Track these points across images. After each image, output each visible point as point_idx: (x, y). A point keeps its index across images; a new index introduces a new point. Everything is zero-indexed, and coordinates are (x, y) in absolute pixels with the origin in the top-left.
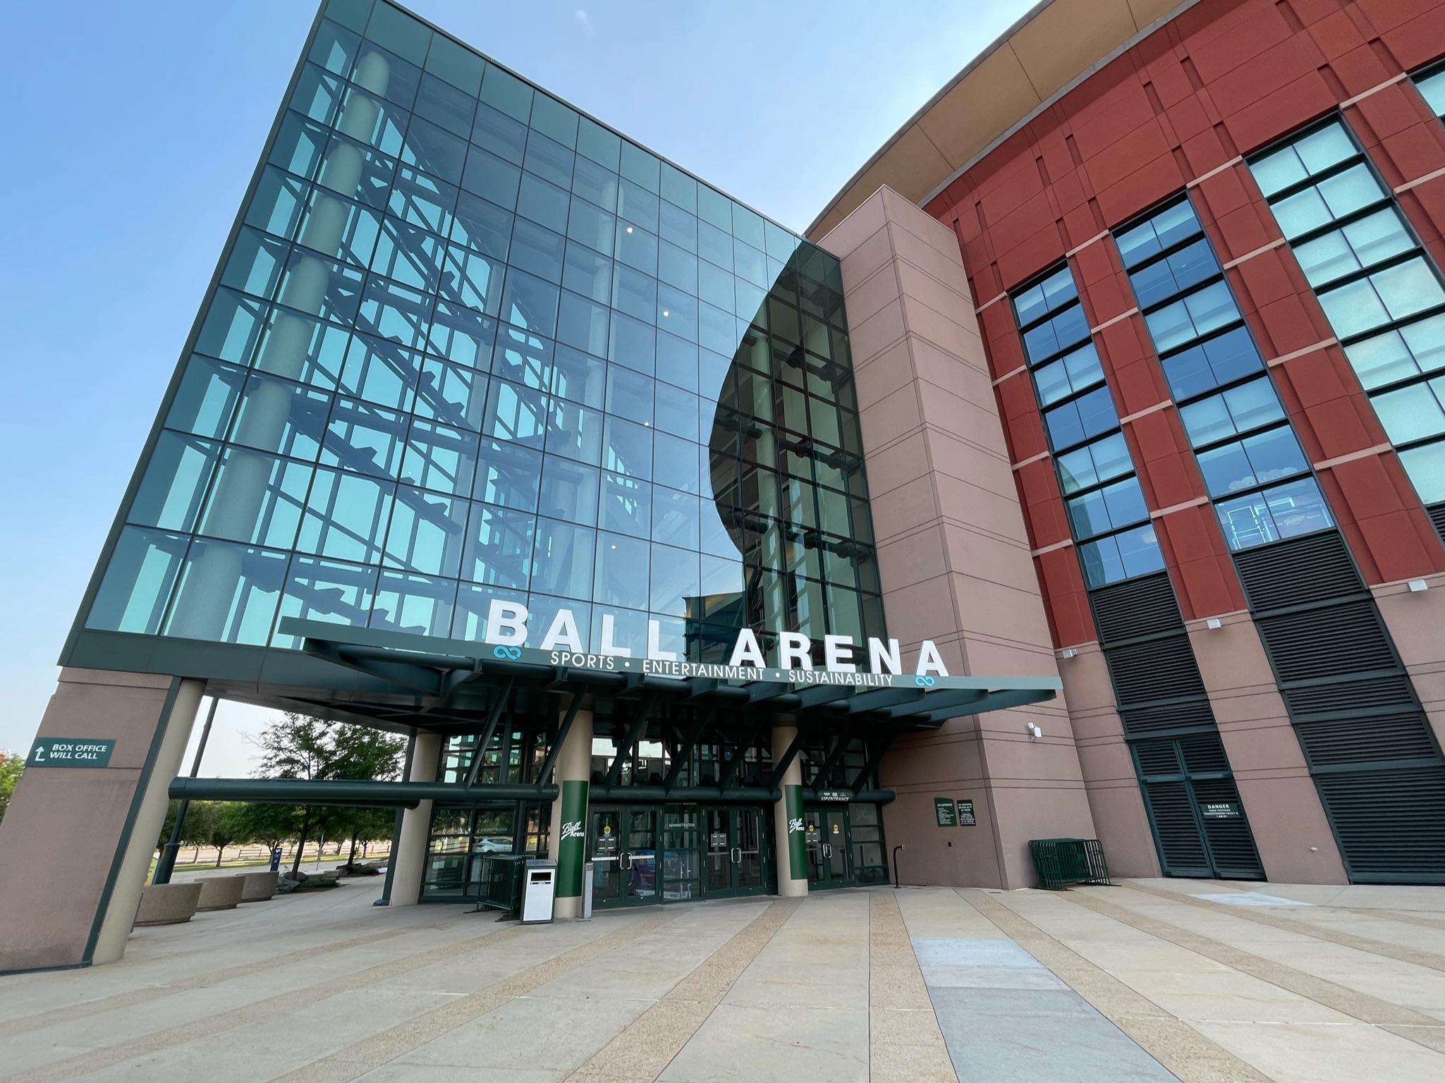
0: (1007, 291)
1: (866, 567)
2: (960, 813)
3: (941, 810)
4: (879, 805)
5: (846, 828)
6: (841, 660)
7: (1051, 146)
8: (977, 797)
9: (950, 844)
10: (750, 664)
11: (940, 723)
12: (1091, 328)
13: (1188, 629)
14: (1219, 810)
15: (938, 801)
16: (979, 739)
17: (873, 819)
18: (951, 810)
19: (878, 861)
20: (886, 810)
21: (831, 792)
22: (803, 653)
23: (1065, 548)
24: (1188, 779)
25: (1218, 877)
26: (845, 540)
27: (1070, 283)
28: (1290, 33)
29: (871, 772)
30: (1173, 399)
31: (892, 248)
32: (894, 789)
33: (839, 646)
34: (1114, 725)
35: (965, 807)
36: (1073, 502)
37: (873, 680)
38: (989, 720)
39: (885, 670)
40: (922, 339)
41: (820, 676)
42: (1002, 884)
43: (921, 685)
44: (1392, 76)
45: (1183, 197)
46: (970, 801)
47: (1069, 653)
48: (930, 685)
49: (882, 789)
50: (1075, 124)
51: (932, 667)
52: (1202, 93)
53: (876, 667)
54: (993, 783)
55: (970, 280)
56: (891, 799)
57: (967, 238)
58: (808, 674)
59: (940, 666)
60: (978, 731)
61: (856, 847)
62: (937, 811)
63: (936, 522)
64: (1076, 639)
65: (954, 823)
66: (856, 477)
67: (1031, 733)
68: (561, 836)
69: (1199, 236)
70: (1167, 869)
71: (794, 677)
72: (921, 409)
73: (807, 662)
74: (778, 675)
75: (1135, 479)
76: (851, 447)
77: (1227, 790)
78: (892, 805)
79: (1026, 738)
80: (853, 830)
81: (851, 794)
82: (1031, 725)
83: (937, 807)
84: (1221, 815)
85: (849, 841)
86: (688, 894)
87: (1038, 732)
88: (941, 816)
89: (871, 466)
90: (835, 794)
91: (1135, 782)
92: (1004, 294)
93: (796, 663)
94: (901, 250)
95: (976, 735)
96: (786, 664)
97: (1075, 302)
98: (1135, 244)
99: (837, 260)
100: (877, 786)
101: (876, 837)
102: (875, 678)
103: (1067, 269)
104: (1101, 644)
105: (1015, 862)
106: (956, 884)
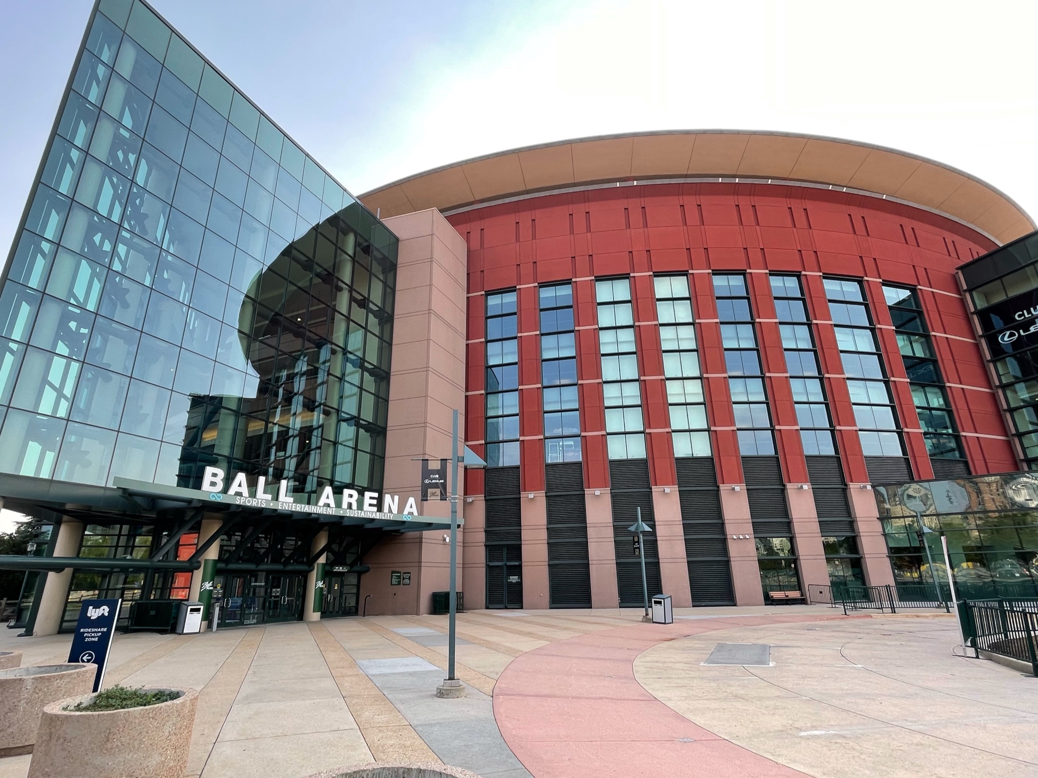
0: (485, 292)
1: (379, 440)
2: (404, 579)
3: (394, 577)
4: (360, 574)
5: (342, 586)
6: (370, 505)
7: (525, 218)
8: (413, 571)
9: (395, 594)
10: (328, 505)
11: (403, 533)
12: (518, 333)
13: (522, 496)
14: (514, 579)
15: (393, 572)
16: (421, 542)
17: (355, 581)
18: (399, 577)
19: (353, 603)
20: (363, 577)
21: (339, 567)
22: (354, 501)
23: (480, 444)
24: (506, 564)
25: (506, 608)
26: (369, 423)
27: (513, 300)
28: (625, 228)
29: (360, 559)
30: (542, 384)
31: (432, 253)
32: (370, 565)
33: (371, 498)
34: (481, 537)
35: (406, 576)
36: (489, 421)
37: (384, 516)
38: (426, 534)
39: (390, 511)
40: (437, 315)
41: (361, 513)
42: (417, 613)
43: (405, 519)
44: (648, 271)
45: (570, 283)
46: (410, 573)
47: (470, 500)
48: (409, 519)
49: (363, 565)
50: (538, 214)
51: (411, 510)
52: (589, 234)
53: (386, 509)
54: (423, 564)
55: (468, 274)
56: (367, 570)
57: (472, 248)
58: (355, 513)
59: (415, 511)
60: (421, 538)
61: (344, 596)
62: (392, 577)
63: (423, 425)
64: (475, 492)
65: (399, 583)
66: (383, 384)
67: (444, 540)
68: (201, 589)
69: (570, 307)
70: (488, 605)
71: (349, 513)
72: (428, 357)
73: (354, 506)
74: (341, 512)
75: (518, 417)
76: (384, 367)
77: (518, 570)
78: (368, 574)
79: (442, 542)
80: (345, 587)
81: (349, 568)
82: (445, 536)
83: (392, 576)
84: (514, 581)
85: (341, 593)
86: (255, 621)
87: (448, 540)
88: (393, 580)
89: (393, 380)
90: (341, 568)
91: (484, 565)
92: (483, 293)
93: (350, 506)
94: (436, 255)
95: (420, 541)
96: (345, 506)
97: (515, 314)
98: (547, 294)
99: (397, 240)
100: (361, 564)
101: (355, 591)
102: (385, 515)
103: (515, 293)
104: (485, 497)
105: (425, 602)
106: (394, 613)
